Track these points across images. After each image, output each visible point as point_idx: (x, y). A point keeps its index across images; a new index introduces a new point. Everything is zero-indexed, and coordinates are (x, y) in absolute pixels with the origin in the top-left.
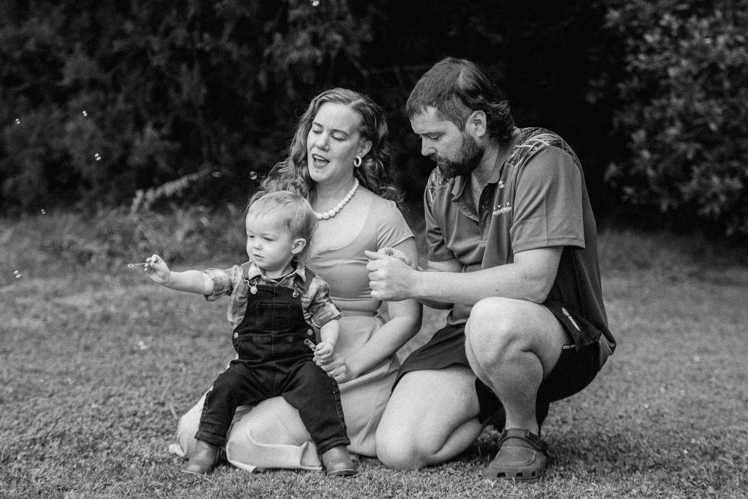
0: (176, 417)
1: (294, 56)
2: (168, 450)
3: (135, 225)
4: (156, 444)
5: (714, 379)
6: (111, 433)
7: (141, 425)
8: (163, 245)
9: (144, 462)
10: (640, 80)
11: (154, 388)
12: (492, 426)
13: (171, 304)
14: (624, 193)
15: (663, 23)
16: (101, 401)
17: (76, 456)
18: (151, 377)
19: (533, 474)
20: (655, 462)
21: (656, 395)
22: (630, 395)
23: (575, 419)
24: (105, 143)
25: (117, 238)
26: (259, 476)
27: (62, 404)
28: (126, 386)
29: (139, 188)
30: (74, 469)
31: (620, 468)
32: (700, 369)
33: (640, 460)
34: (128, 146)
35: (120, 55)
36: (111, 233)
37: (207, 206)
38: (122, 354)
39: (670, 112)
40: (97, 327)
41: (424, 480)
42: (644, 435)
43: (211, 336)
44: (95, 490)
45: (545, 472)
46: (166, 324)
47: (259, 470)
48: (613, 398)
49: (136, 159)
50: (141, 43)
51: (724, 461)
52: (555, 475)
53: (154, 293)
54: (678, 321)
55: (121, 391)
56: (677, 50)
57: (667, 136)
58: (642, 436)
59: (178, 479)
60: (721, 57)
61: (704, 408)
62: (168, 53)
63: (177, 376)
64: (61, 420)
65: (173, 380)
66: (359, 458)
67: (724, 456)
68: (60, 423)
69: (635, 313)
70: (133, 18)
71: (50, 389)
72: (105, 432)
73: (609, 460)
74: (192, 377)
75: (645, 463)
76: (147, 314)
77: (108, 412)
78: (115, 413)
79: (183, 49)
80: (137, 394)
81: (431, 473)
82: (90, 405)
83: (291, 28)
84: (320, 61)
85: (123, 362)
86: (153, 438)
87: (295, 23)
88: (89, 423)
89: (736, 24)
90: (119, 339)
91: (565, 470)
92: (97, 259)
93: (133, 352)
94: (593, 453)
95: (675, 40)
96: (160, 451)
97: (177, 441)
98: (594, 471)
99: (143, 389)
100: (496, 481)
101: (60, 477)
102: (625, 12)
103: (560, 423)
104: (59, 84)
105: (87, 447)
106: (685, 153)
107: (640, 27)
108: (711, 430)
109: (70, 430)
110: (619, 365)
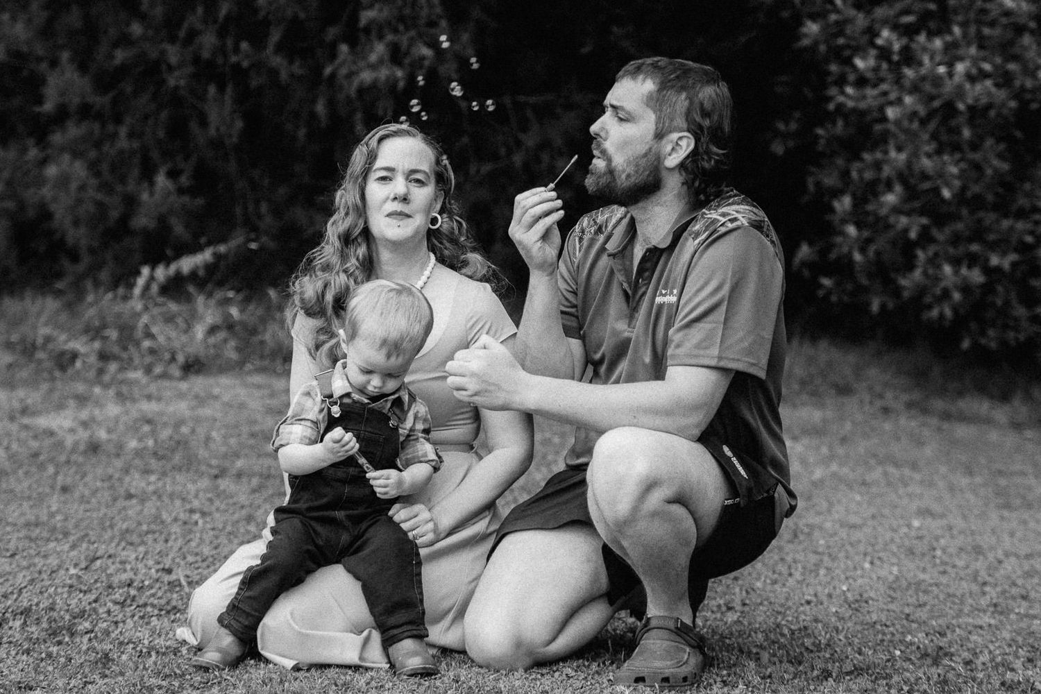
0: (187, 589)
1: (366, 76)
2: (174, 635)
3: (139, 315)
4: (158, 627)
5: (938, 553)
6: (95, 610)
7: (137, 598)
8: (177, 344)
9: (141, 651)
10: (847, 124)
11: (158, 547)
12: (629, 611)
13: (185, 430)
14: (821, 286)
15: (879, 42)
16: (83, 565)
17: (45, 641)
18: (154, 532)
19: (685, 679)
20: (854, 666)
21: (859, 572)
22: (822, 572)
23: (744, 605)
24: (99, 196)
25: (113, 334)
26: (300, 674)
27: (28, 568)
28: (118, 545)
29: (145, 263)
30: (42, 660)
31: (806, 673)
32: (920, 538)
33: (834, 662)
34: (131, 202)
35: (123, 70)
36: (104, 326)
37: (238, 291)
38: (115, 500)
39: (887, 171)
40: (81, 459)
41: (532, 685)
42: (840, 628)
43: (239, 475)
44: (71, 689)
45: (701, 677)
46: (177, 458)
47: (301, 666)
48: (798, 575)
49: (142, 221)
50: (153, 55)
51: (950, 666)
52: (715, 682)
53: (161, 414)
54: (891, 470)
55: (111, 551)
56: (898, 80)
57: (881, 205)
58: (837, 630)
59: (188, 677)
60: (960, 92)
61: (926, 592)
62: (190, 70)
63: (190, 531)
64: (25, 590)
65: (184, 536)
66: (442, 653)
67: (951, 659)
68: (24, 595)
69: (832, 457)
70: (143, 17)
71: (12, 546)
72: (88, 608)
73: (790, 662)
74: (211, 533)
75: (841, 667)
76: (150, 443)
77: (92, 581)
78: (102, 582)
79: (210, 64)
80: (134, 556)
81: (542, 675)
82: (67, 569)
83: (363, 37)
84: (401, 84)
85: (115, 510)
86: (153, 618)
87: (367, 30)
88: (65, 596)
89: (981, 47)
90: (111, 477)
91: (729, 675)
92: (84, 362)
93: (130, 496)
94: (769, 653)
95: (896, 68)
96: (163, 636)
97: (187, 623)
98: (770, 677)
99: (142, 549)
100: (631, 688)
101: (22, 670)
102: (828, 25)
103: (724, 609)
104: (37, 109)
105: (62, 628)
106: (906, 231)
107: (848, 46)
108: (934, 623)
109: (37, 605)
110: (806, 530)
